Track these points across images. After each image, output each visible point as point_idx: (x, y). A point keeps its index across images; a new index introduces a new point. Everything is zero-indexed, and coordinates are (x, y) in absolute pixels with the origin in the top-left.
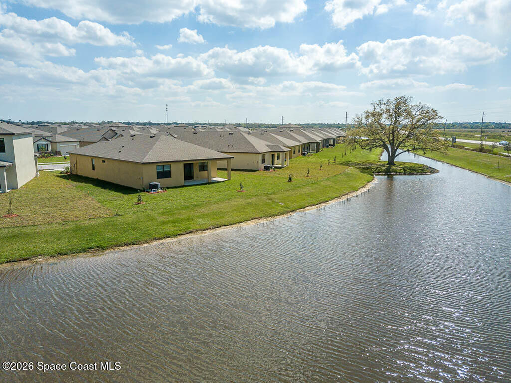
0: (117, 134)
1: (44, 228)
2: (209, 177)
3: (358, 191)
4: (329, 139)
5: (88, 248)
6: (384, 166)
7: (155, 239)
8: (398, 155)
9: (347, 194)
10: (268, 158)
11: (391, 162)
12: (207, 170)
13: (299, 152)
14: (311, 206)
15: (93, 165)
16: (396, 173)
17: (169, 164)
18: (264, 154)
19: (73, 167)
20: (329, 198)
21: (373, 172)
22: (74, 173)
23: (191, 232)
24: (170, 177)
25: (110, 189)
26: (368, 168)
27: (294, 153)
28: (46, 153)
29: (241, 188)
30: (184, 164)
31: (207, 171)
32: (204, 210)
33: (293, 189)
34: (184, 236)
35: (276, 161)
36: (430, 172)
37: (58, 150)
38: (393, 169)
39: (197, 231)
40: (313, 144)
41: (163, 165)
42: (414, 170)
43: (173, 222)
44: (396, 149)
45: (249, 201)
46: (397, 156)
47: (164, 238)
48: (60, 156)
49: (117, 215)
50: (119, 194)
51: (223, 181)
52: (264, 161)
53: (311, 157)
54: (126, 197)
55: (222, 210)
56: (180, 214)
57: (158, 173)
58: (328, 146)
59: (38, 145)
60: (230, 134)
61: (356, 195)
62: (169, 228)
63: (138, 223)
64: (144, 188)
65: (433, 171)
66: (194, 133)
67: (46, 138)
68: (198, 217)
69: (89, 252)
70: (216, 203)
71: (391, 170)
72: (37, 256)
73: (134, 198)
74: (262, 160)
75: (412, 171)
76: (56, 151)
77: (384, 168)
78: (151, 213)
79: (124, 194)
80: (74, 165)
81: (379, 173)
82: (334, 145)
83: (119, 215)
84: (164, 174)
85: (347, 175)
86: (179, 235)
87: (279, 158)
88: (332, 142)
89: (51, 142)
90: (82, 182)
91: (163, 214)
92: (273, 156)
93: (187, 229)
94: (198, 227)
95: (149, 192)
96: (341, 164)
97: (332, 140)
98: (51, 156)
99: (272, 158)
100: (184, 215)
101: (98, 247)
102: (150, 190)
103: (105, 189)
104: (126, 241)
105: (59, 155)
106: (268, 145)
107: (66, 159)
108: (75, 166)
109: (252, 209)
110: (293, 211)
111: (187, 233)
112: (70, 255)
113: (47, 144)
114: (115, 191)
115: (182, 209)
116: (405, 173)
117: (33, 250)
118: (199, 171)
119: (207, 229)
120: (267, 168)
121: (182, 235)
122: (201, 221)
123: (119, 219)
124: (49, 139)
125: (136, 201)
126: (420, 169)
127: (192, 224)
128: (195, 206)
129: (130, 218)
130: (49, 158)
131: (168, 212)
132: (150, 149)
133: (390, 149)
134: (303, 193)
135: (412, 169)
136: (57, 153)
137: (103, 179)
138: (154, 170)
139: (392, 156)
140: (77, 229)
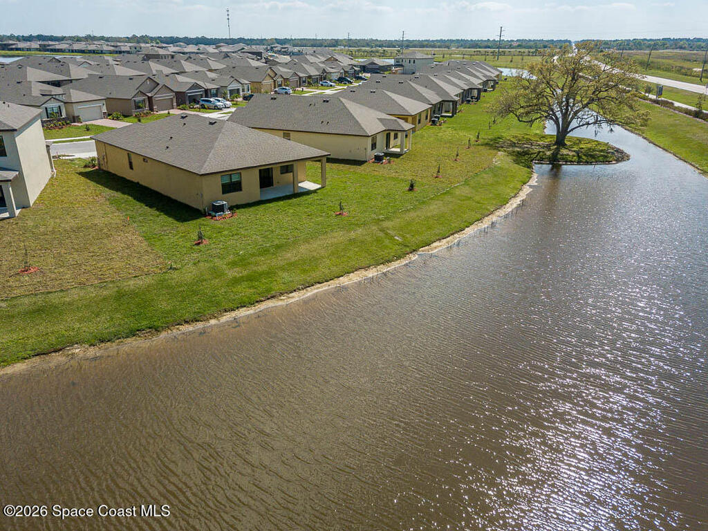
0: (158, 84)
1: (75, 294)
2: (294, 183)
3: (508, 205)
4: (471, 89)
5: (138, 330)
6: (549, 150)
7: (226, 311)
8: (572, 130)
9: (492, 213)
10: (381, 141)
11: (560, 141)
12: (292, 171)
13: (427, 118)
14: (439, 240)
15: (131, 164)
16: (566, 162)
17: (238, 172)
18: (374, 137)
19: (101, 159)
20: (465, 221)
21: (532, 161)
22: (104, 169)
23: (273, 297)
24: (241, 190)
25: (158, 210)
26: (526, 153)
27: (419, 122)
28: (59, 121)
29: (341, 209)
30: (260, 170)
31: (292, 174)
32: (290, 255)
33: (415, 208)
34: (264, 303)
35: (392, 142)
36: (616, 160)
37: (76, 115)
38: (562, 155)
39: (282, 294)
40: (446, 103)
41: (231, 175)
42: (593, 156)
43: (250, 279)
44: (570, 122)
45: (353, 235)
46: (570, 131)
47: (238, 308)
48: (80, 125)
49: (171, 268)
50: (170, 219)
51: (315, 191)
52: (374, 146)
53: (444, 126)
54: (182, 227)
55: (315, 254)
56: (257, 264)
57: (224, 186)
58: (469, 101)
59: (46, 108)
60: (324, 101)
61: (503, 214)
62: (244, 291)
63: (201, 282)
64: (205, 210)
65: (621, 156)
66: (272, 99)
67: (57, 97)
68: (283, 269)
69: (139, 337)
70: (307, 241)
71: (559, 156)
72: (72, 344)
73: (192, 228)
74: (372, 145)
75: (590, 159)
76: (74, 117)
77: (548, 153)
78: (218, 262)
79: (177, 220)
80: (103, 157)
81: (541, 160)
82: (478, 98)
83: (175, 269)
84: (232, 186)
85: (495, 171)
86: (257, 302)
87: (396, 137)
88: (475, 93)
89: (65, 103)
90: (117, 191)
91: (233, 264)
92: (388, 136)
93: (268, 290)
94: (283, 287)
95: (213, 217)
96: (487, 144)
97: (476, 91)
98: (67, 124)
99: (387, 138)
100: (263, 265)
101: (150, 328)
102: (214, 214)
103: (150, 207)
104: (187, 316)
105: (78, 122)
106: (381, 120)
107: (88, 130)
108: (104, 159)
109: (356, 249)
110: (414, 251)
111: (268, 299)
112: (114, 342)
113: (60, 107)
114: (166, 214)
115: (260, 255)
116: (579, 163)
117: (66, 334)
118: (281, 173)
119: (295, 291)
120: (378, 159)
121: (261, 301)
122: (285, 275)
123: (175, 275)
124: (60, 98)
125: (195, 236)
126: (602, 156)
127: (275, 283)
128: (278, 247)
129: (188, 273)
130: (65, 129)
131: (241, 262)
132: (212, 148)
133: (560, 120)
134: (429, 214)
135: (591, 156)
136: (75, 119)
137: (146, 185)
138: (217, 183)
139: (563, 132)
140: (120, 296)
